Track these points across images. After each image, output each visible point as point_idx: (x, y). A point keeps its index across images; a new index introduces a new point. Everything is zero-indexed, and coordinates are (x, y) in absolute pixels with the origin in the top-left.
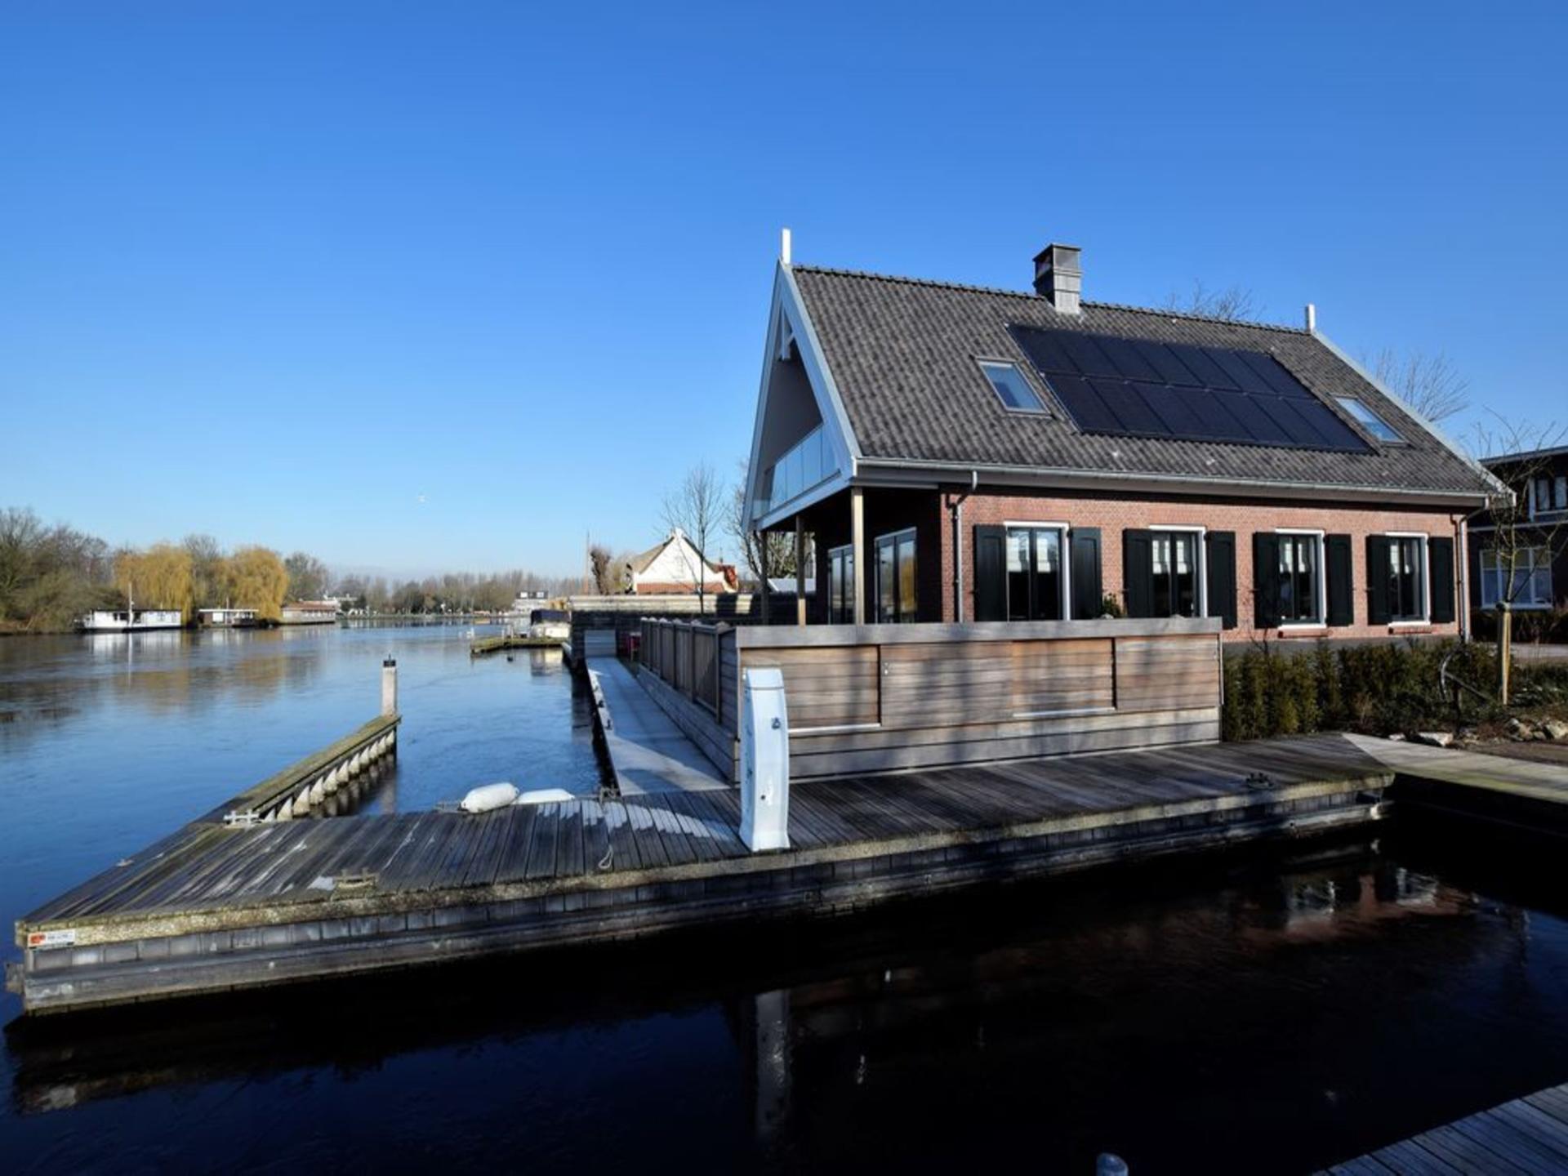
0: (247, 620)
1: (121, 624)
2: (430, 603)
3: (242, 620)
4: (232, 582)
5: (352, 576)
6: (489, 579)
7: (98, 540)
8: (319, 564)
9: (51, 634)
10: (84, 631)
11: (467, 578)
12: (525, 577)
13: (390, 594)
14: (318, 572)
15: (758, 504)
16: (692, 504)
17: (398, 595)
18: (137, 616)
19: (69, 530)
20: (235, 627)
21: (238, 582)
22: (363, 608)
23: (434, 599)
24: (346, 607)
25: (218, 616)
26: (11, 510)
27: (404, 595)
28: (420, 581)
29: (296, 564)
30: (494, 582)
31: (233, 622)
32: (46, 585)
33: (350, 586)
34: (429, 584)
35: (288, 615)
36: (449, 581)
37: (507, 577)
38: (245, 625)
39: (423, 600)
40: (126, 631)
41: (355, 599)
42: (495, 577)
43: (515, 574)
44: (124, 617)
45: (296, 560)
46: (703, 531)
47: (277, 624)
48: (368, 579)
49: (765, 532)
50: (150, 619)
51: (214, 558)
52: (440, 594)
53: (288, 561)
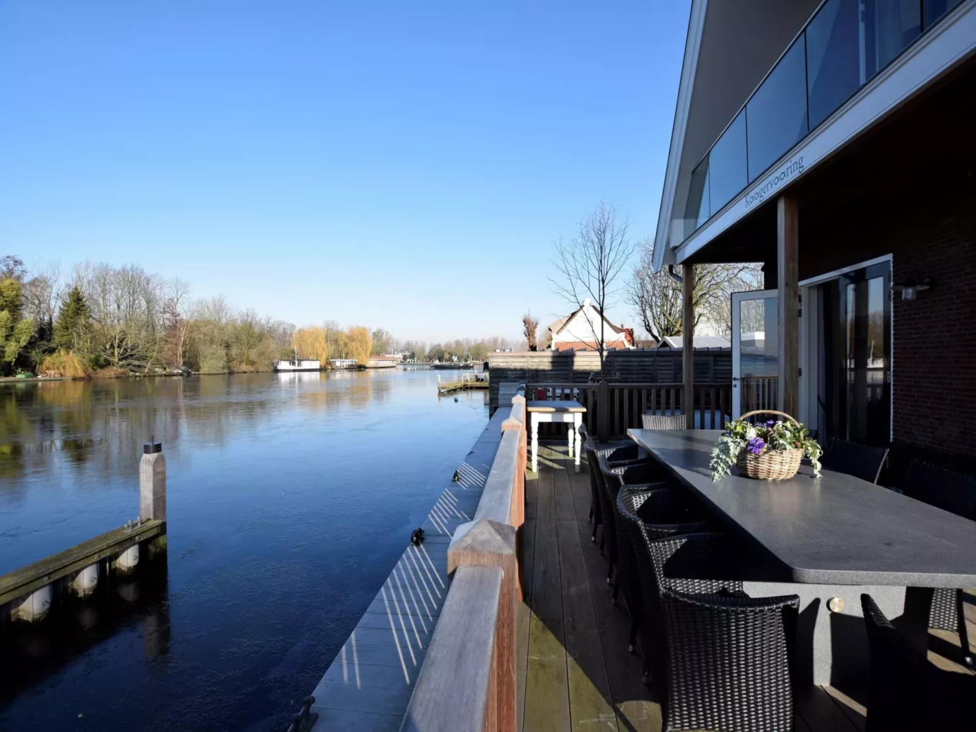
0: (352, 365)
1: (292, 367)
2: (447, 356)
3: (350, 365)
4: (346, 345)
5: (409, 341)
6: (479, 341)
7: (292, 324)
8: (389, 335)
9: (262, 372)
10: (277, 371)
11: (468, 341)
12: (500, 341)
13: (427, 350)
14: (389, 339)
15: (679, 224)
16: (591, 251)
17: (431, 351)
18: (299, 364)
19: (272, 321)
20: (345, 369)
21: (348, 345)
22: (413, 358)
23: (449, 353)
24: (405, 358)
25: (338, 363)
26: (247, 310)
27: (435, 351)
28: (443, 344)
29: (377, 335)
30: (482, 343)
31: (345, 367)
32: (260, 347)
33: (408, 347)
34: (448, 345)
35: (371, 363)
36: (458, 343)
37: (490, 341)
38: (351, 368)
39: (443, 354)
40: (294, 371)
41: (409, 354)
42: (483, 340)
43: (494, 338)
44: (294, 364)
45: (378, 333)
46: (603, 282)
47: (365, 368)
48: (417, 343)
49: (689, 263)
50: (306, 365)
51: (338, 333)
52: (451, 350)
53: (374, 333)
